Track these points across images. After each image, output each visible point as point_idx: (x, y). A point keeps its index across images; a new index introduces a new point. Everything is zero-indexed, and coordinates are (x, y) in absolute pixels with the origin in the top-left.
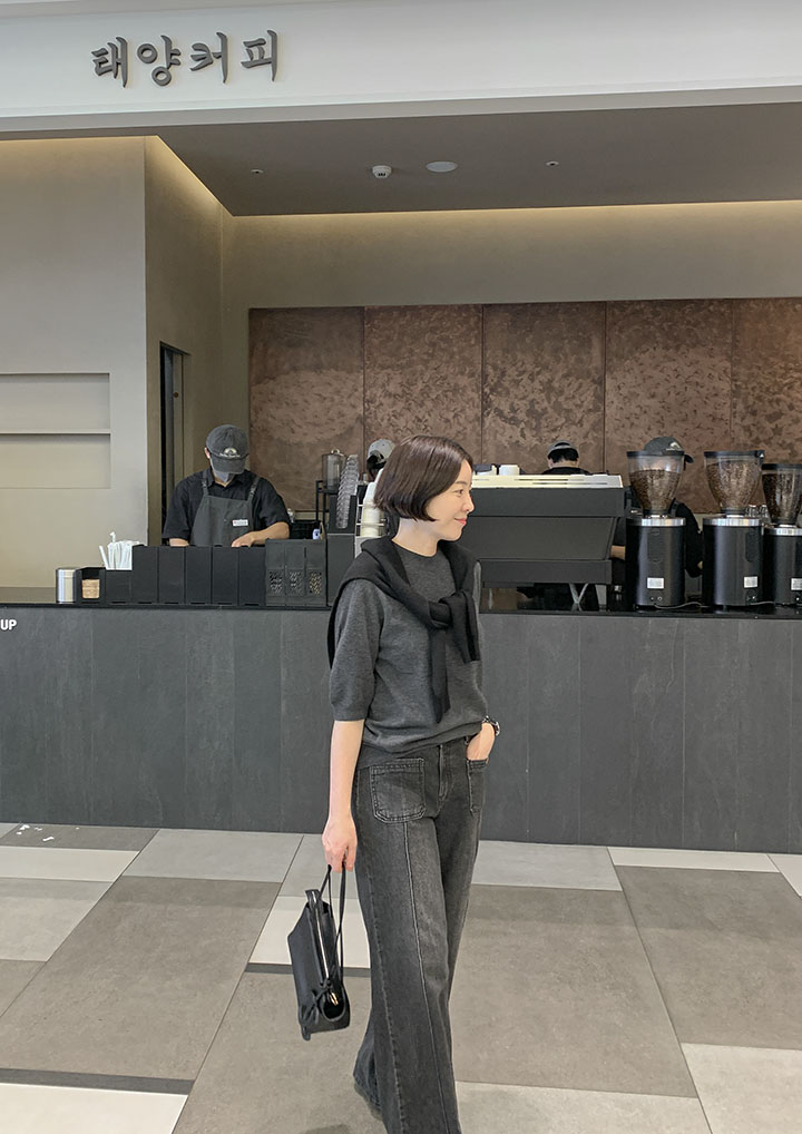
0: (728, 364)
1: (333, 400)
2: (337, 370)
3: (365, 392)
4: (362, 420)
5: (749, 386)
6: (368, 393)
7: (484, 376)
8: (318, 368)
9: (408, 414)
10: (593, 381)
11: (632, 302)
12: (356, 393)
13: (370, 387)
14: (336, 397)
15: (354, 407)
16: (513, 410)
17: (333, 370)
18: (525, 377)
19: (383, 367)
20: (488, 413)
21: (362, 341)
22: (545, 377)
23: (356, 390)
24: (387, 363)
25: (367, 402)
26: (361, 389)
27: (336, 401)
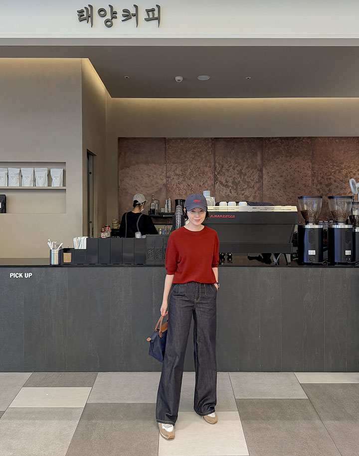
0: (310, 164)
1: (153, 177)
2: (155, 164)
3: (166, 173)
4: (165, 185)
5: (319, 173)
6: (168, 174)
7: (215, 168)
8: (147, 163)
9: (184, 183)
10: (258, 170)
11: (273, 138)
12: (163, 174)
13: (169, 172)
14: (155, 176)
15: (162, 180)
16: (227, 182)
17: (153, 164)
18: (231, 168)
19: (174, 163)
20: (217, 183)
21: (166, 152)
22: (239, 168)
23: (163, 173)
24: (176, 162)
25: (168, 178)
26: (165, 172)
27: (155, 177)
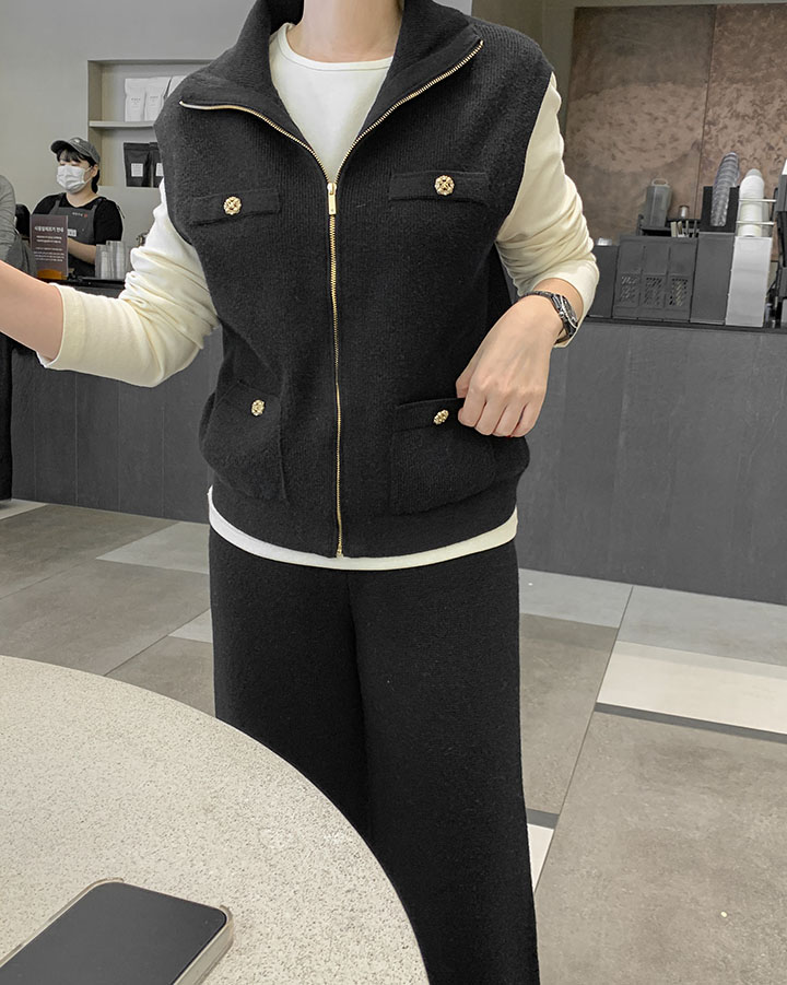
1: (666, 121)
2: (674, 83)
3: (706, 111)
4: (699, 146)
6: (710, 113)
8: (652, 81)
9: (758, 141)
12: (696, 114)
13: (714, 106)
14: (671, 119)
15: (691, 129)
17: (670, 85)
19: (732, 81)
21: (710, 48)
23: (696, 109)
24: (739, 76)
25: (710, 123)
26: (702, 108)
27: (670, 121)
